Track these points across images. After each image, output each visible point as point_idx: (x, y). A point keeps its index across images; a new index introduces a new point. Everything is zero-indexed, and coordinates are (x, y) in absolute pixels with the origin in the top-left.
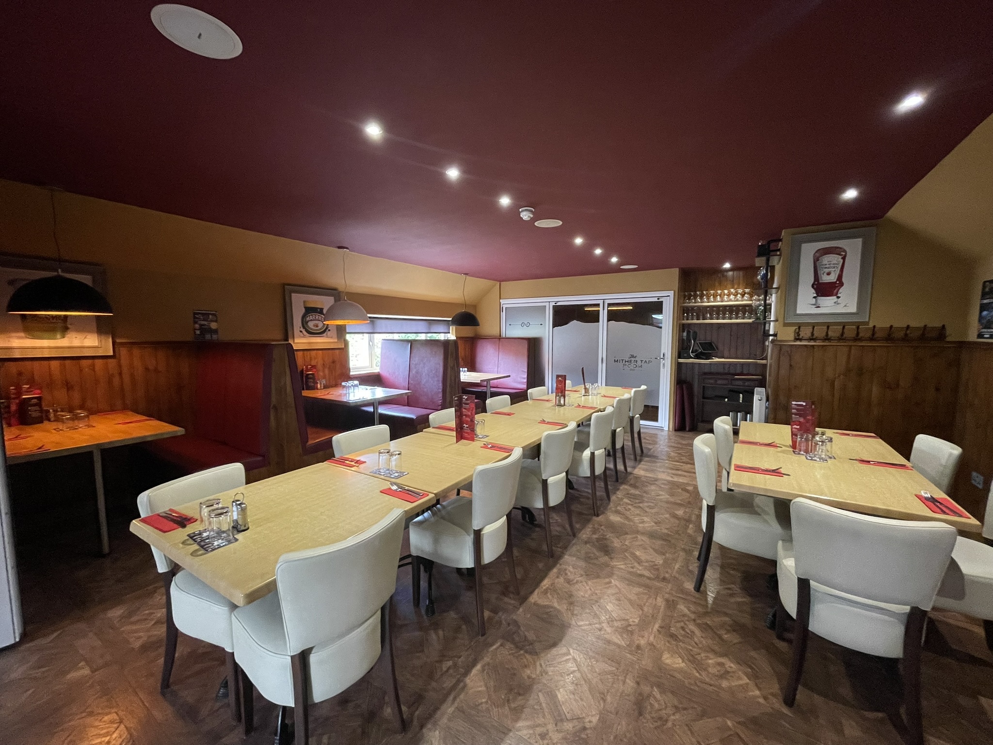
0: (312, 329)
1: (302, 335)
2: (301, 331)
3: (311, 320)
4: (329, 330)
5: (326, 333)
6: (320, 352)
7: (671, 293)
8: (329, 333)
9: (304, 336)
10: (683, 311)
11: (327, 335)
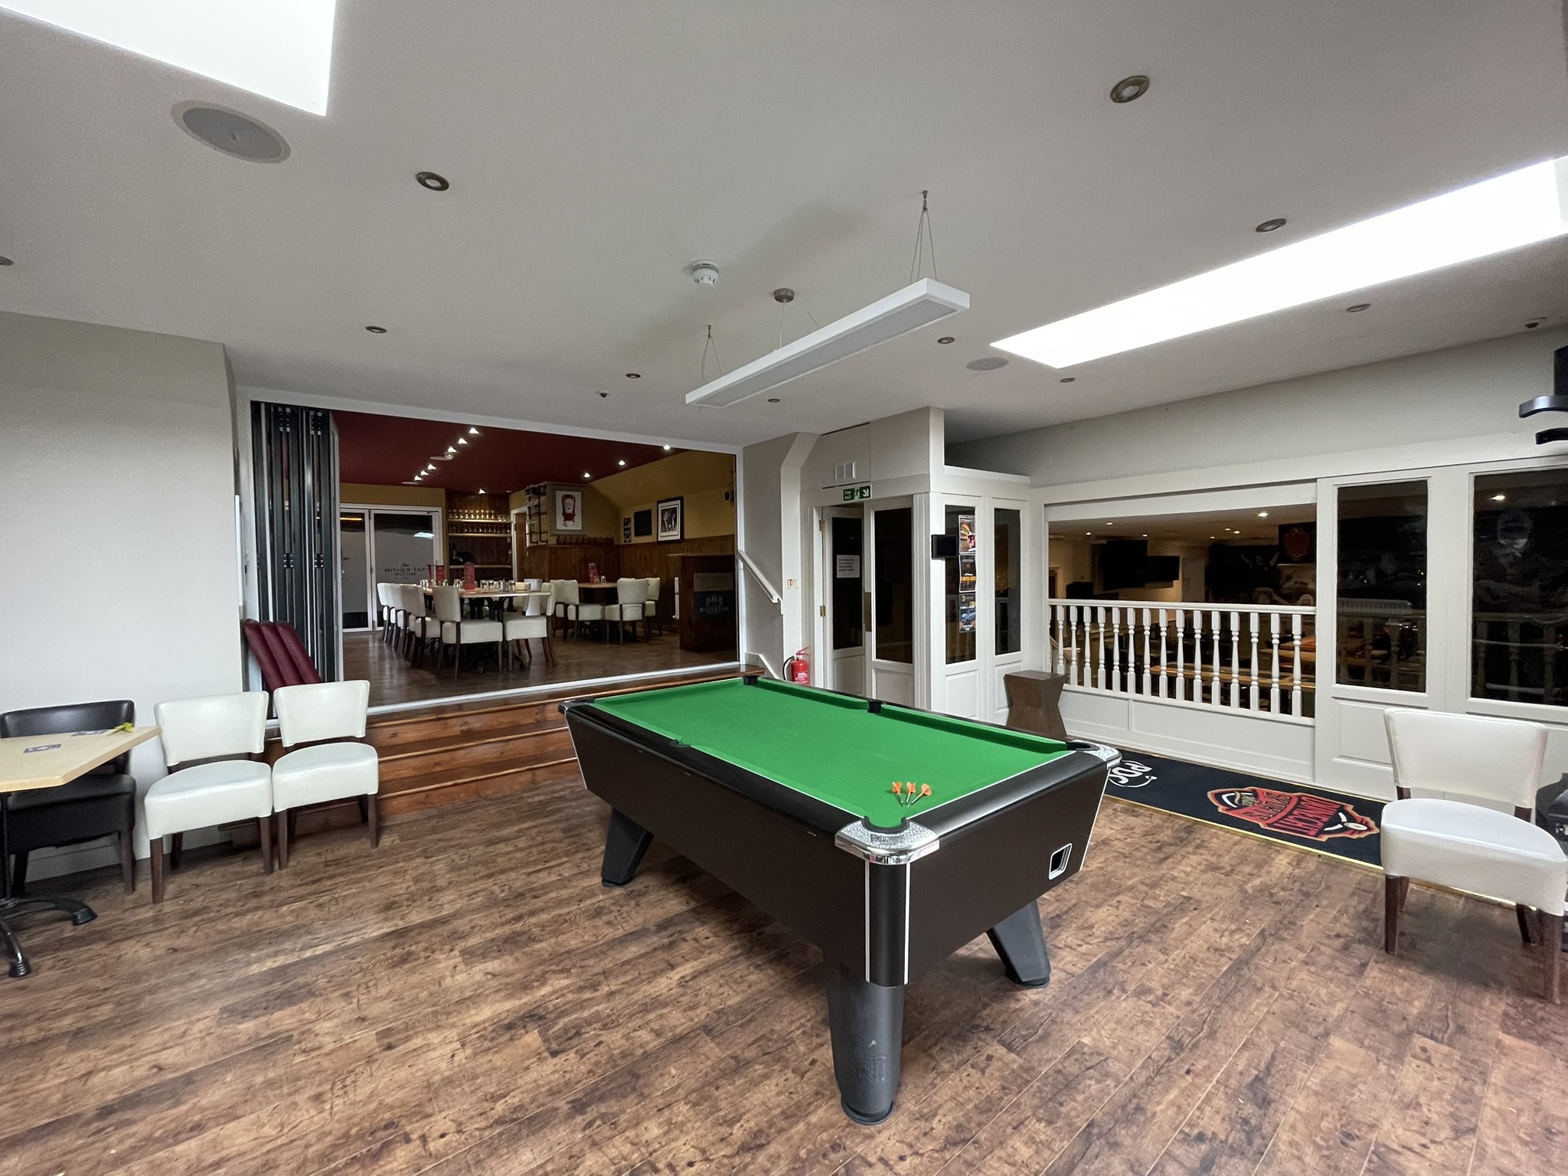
7: (440, 509)
10: (450, 526)
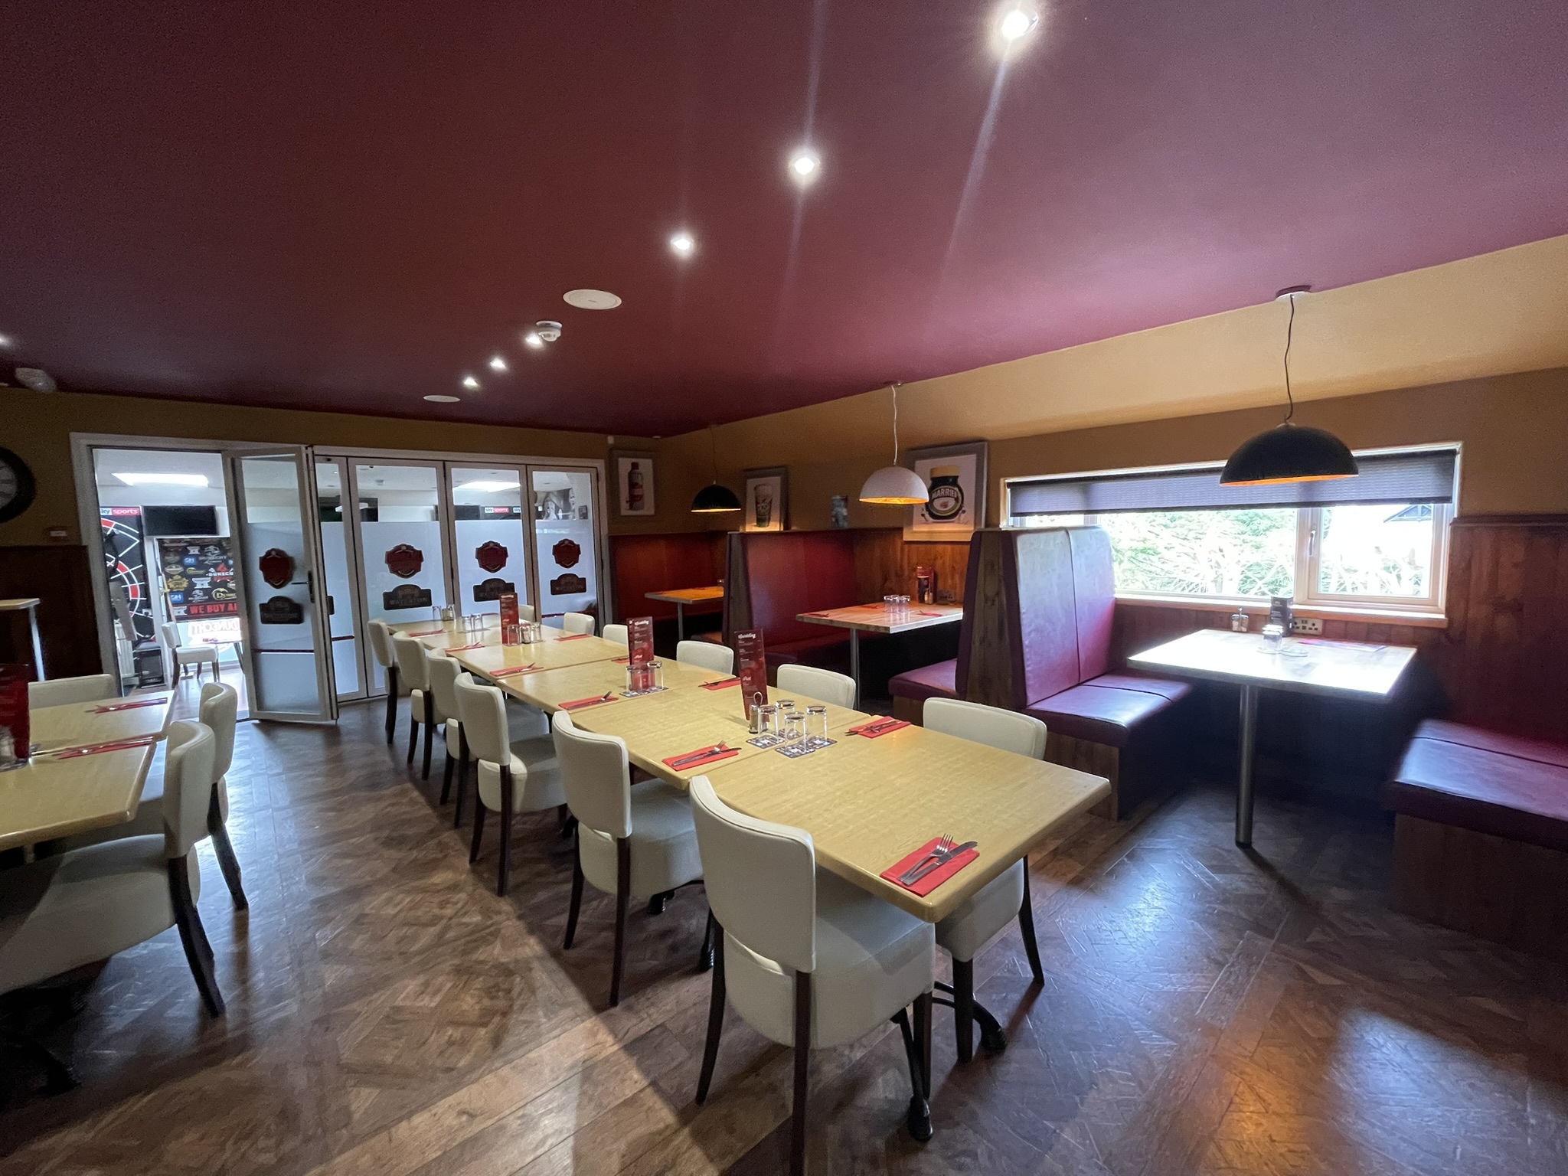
0: (938, 511)
1: (925, 521)
2: (923, 515)
3: (939, 497)
4: (964, 512)
5: (958, 516)
6: (949, 547)
8: (963, 516)
9: (927, 522)
11: (959, 519)
